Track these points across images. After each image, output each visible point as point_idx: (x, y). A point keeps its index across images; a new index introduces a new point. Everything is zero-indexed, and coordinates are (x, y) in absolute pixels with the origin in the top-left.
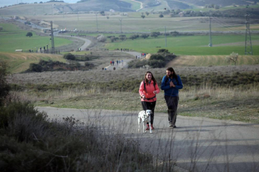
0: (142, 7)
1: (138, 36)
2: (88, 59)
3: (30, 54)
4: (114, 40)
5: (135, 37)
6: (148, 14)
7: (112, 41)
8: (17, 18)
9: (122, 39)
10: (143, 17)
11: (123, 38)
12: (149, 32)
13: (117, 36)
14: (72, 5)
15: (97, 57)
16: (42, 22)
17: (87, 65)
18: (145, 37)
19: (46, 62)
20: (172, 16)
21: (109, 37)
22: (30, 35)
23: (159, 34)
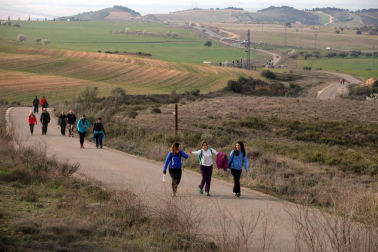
0: (331, 21)
1: (335, 55)
2: (290, 78)
3: (221, 68)
4: (307, 57)
5: (332, 55)
6: (342, 29)
7: (306, 58)
8: (193, 25)
9: (317, 57)
10: (338, 32)
11: (317, 55)
12: (347, 50)
13: (310, 52)
14: (252, 13)
15: (301, 78)
16: (222, 31)
17: (293, 86)
18: (343, 55)
19: (247, 81)
20: (371, 34)
21: (301, 53)
22: (209, 44)
23: (360, 53)
